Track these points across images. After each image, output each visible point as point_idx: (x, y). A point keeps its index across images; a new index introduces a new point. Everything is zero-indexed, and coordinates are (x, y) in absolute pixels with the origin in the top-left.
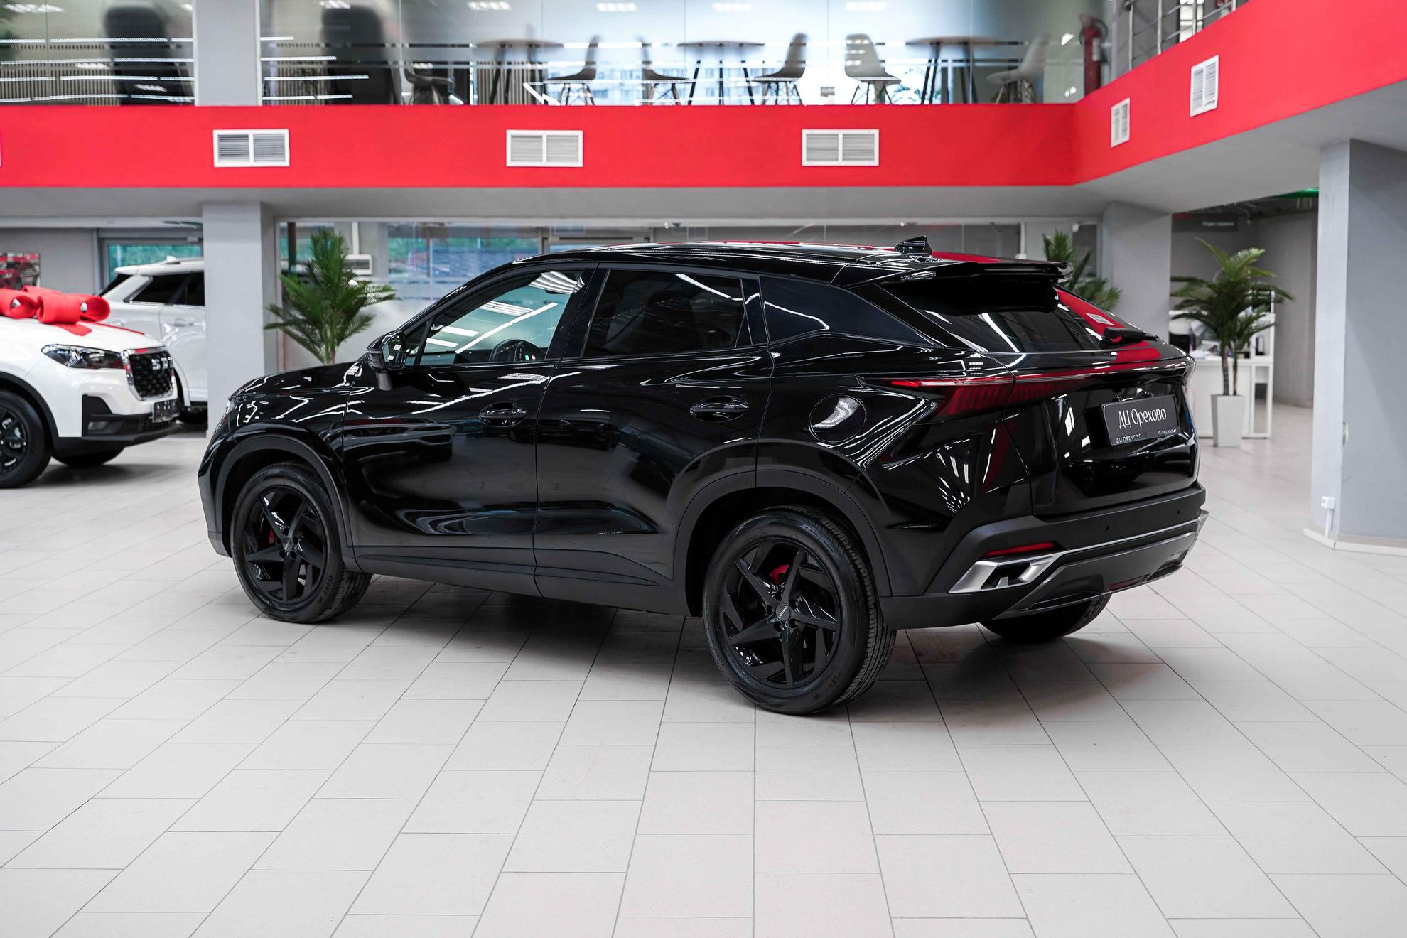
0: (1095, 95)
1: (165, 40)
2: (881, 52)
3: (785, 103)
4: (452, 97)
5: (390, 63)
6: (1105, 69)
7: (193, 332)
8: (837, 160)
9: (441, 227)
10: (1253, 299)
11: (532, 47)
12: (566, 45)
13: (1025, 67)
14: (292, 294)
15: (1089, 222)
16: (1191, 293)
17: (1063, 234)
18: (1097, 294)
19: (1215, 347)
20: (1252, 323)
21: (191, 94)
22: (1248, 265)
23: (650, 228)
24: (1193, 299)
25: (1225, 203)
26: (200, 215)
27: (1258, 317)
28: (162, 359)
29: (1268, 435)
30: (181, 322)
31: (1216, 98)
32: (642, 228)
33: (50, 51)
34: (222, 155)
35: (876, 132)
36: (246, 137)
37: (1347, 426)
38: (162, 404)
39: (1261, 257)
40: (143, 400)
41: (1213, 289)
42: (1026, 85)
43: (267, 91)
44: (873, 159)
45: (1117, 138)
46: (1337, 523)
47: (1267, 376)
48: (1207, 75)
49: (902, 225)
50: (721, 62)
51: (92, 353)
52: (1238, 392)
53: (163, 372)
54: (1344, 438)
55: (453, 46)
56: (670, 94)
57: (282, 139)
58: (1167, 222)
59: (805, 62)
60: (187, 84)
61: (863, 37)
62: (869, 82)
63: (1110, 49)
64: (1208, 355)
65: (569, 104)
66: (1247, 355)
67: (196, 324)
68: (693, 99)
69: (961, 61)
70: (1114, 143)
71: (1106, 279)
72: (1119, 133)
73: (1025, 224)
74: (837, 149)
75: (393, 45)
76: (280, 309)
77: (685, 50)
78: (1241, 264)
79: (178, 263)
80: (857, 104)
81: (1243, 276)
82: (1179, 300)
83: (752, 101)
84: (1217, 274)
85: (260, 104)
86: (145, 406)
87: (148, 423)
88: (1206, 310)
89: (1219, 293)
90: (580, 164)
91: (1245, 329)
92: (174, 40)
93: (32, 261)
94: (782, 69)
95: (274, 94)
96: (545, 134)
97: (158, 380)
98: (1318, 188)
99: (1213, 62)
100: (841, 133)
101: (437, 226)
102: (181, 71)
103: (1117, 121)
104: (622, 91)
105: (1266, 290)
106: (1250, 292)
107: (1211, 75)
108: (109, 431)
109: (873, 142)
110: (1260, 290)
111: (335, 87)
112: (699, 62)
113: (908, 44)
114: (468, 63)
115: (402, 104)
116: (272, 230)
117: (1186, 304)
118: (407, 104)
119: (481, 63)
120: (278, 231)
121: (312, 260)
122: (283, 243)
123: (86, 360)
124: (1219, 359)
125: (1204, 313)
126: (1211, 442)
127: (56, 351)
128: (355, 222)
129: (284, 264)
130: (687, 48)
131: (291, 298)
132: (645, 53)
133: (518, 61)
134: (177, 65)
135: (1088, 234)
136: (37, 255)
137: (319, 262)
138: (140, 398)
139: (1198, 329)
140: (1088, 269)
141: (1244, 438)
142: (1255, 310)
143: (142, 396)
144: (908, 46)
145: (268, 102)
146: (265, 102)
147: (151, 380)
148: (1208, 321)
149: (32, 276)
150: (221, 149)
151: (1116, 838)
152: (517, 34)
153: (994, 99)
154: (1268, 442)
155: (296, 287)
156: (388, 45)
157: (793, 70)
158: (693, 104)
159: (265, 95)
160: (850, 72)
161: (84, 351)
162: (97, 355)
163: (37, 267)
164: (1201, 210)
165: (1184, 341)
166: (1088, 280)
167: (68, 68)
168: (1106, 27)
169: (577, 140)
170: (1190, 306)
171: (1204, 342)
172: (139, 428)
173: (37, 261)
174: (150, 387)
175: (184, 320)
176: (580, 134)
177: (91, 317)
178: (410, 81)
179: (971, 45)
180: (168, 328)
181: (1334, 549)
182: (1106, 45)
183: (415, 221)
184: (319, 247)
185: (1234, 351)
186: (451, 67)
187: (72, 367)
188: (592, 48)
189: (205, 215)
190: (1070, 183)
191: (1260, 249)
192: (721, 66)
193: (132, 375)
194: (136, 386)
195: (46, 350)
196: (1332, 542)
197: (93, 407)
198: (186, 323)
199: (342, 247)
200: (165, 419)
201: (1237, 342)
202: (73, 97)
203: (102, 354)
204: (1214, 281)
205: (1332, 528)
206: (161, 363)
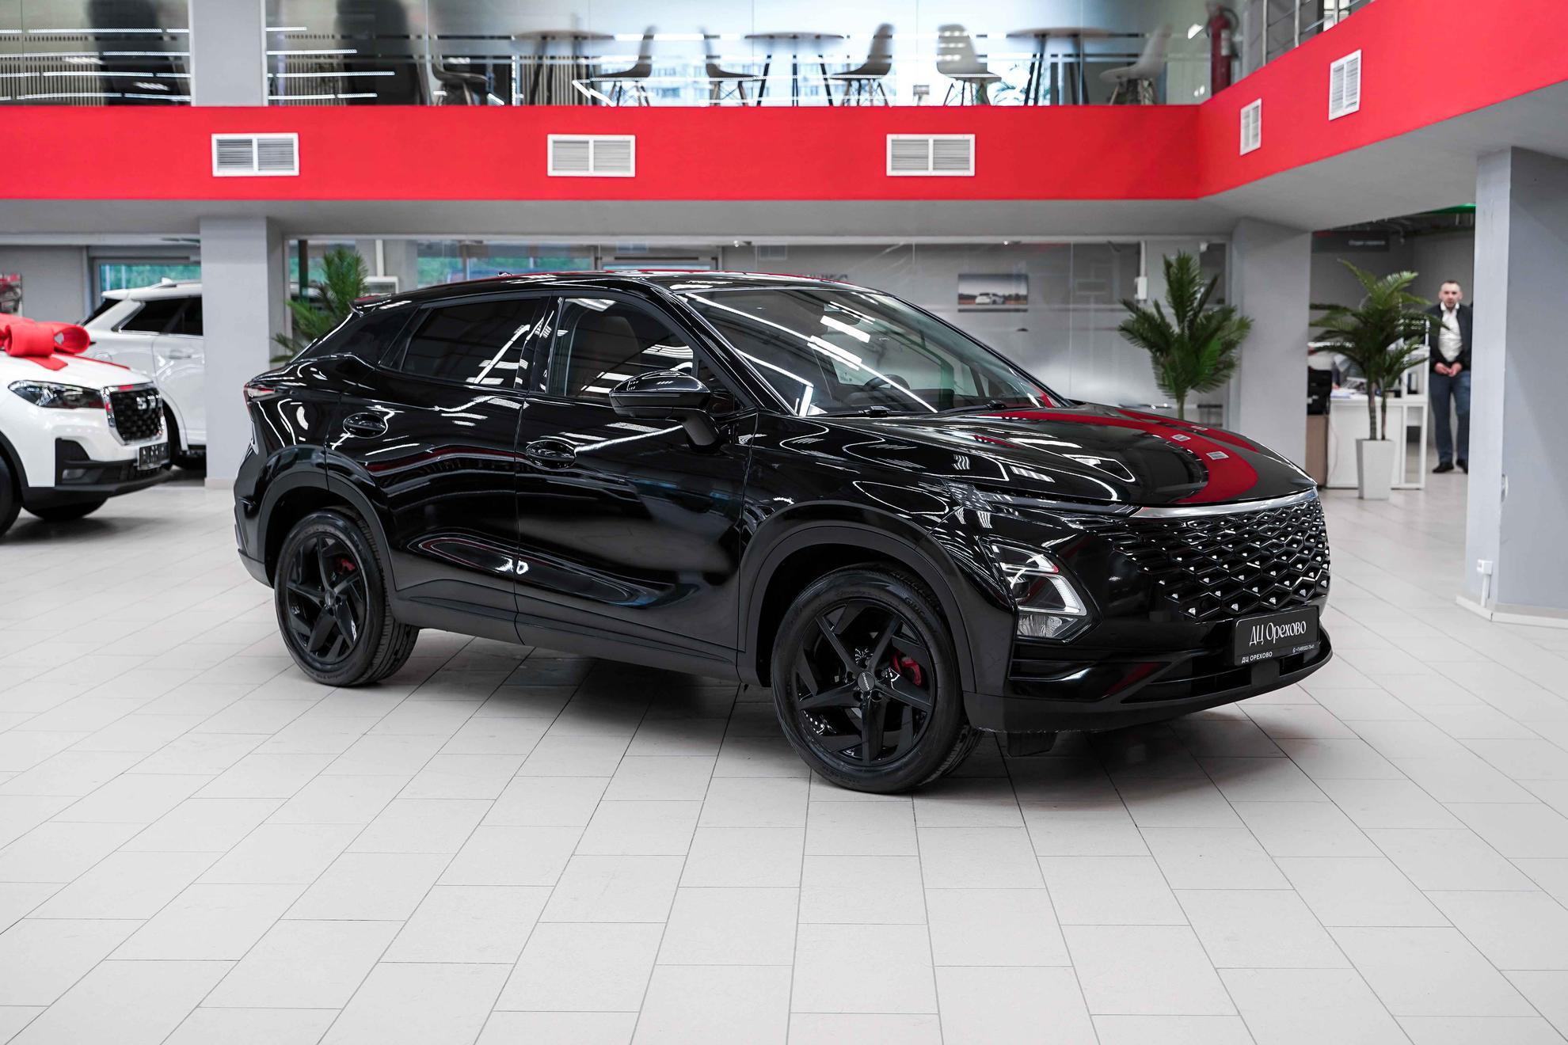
0: (1221, 95)
1: (159, 31)
2: (979, 46)
3: (868, 104)
4: (491, 97)
5: (416, 57)
6: (1236, 65)
7: (189, 365)
8: (927, 169)
9: (479, 245)
10: (1404, 330)
11: (578, 39)
12: (619, 37)
13: (1143, 63)
14: (302, 322)
15: (1217, 240)
16: (1334, 323)
17: (1186, 255)
18: (1225, 323)
19: (1362, 384)
20: (1403, 357)
21: (188, 93)
22: (1398, 291)
23: (718, 247)
24: (1335, 329)
25: (1374, 220)
26: (198, 232)
27: (1409, 351)
28: (149, 398)
29: (1422, 485)
30: (177, 354)
31: (1358, 99)
32: (709, 246)
33: (25, 43)
34: (222, 162)
35: (971, 138)
36: (249, 143)
37: (1507, 478)
38: (149, 449)
39: (1412, 281)
40: (126, 445)
41: (1359, 319)
42: (1146, 83)
43: (274, 89)
44: (968, 169)
45: (1247, 144)
46: (1495, 591)
47: (1420, 418)
48: (1348, 72)
49: (1006, 243)
50: (795, 57)
51: (68, 390)
52: (1387, 437)
53: (150, 413)
54: (1503, 492)
55: (492, 38)
56: (737, 93)
57: (291, 145)
58: (1307, 241)
59: (891, 57)
60: (183, 81)
61: (960, 28)
62: (965, 80)
63: (1242, 42)
64: (1353, 394)
65: (620, 105)
66: (1398, 394)
67: (194, 356)
68: (762, 99)
69: (1070, 56)
70: (1244, 150)
71: (1236, 306)
72: (1250, 140)
73: (1146, 243)
74: (927, 158)
75: (419, 37)
76: (289, 339)
77: (753, 43)
78: (1391, 289)
79: (175, 286)
80: (949, 105)
81: (1394, 303)
82: (1320, 331)
83: (830, 101)
84: (1363, 301)
85: (266, 104)
86: (129, 451)
87: (132, 470)
88: (1350, 341)
89: (1365, 323)
90: (631, 173)
91: (1395, 365)
92: (169, 31)
93: (13, 283)
94: (865, 65)
95: (283, 93)
96: (591, 138)
97: (143, 420)
98: (1475, 202)
99: (1355, 57)
100: (931, 138)
101: (474, 244)
102: (177, 66)
103: (1247, 126)
104: (696, 89)
105: (1420, 320)
106: (1402, 321)
107: (1352, 72)
108: (87, 480)
109: (969, 149)
110: (1412, 319)
111: (352, 85)
112: (769, 57)
113: (1009, 36)
114: (510, 58)
115: (428, 104)
116: (280, 249)
117: (1327, 336)
118: (435, 105)
119: (525, 58)
120: (287, 250)
121: (325, 283)
122: (293, 262)
123: (60, 398)
124: (1365, 398)
125: (1348, 345)
126: (1356, 493)
127: (25, 388)
128: (379, 239)
129: (295, 288)
130: (755, 40)
131: (301, 327)
132: (708, 47)
133: (562, 56)
134: (171, 59)
135: (1216, 256)
136: (18, 277)
137: (334, 286)
138: (123, 442)
139: (1342, 363)
140: (1216, 295)
141: (1393, 489)
142: (1408, 342)
143: (125, 439)
144: (1009, 39)
145: (275, 102)
146: (271, 102)
147: (135, 422)
148: (1353, 354)
149: (13, 300)
150: (221, 156)
151: (1218, 970)
152: (560, 23)
153: (1109, 99)
154: (1421, 494)
155: (307, 314)
156: (412, 37)
157: (877, 65)
158: (763, 104)
159: (271, 93)
160: (943, 68)
161: (59, 388)
162: (74, 393)
163: (18, 290)
164: (1347, 227)
165: (1325, 377)
166: (1217, 308)
167: (54, 63)
168: (1236, 16)
169: (628, 147)
170: (1332, 337)
171: (1349, 379)
172: (122, 477)
173: (18, 283)
174: (135, 429)
175: (181, 352)
176: (632, 138)
177: (70, 350)
178: (438, 78)
179: (1081, 37)
180: (162, 362)
181: (1491, 621)
182: (1238, 38)
183: (447, 239)
184: (333, 268)
185: (1382, 389)
186: (490, 62)
187: (43, 406)
188: (646, 41)
189: (203, 232)
190: (1194, 197)
191: (1412, 272)
192: (794, 61)
193: (113, 416)
194: (118, 428)
195: (14, 387)
196: (1489, 612)
197: (68, 452)
198: (184, 355)
199: (360, 268)
200: (152, 466)
201: (1386, 378)
202: (51, 95)
203: (79, 391)
204: (1360, 309)
205: (1489, 597)
206: (148, 402)
